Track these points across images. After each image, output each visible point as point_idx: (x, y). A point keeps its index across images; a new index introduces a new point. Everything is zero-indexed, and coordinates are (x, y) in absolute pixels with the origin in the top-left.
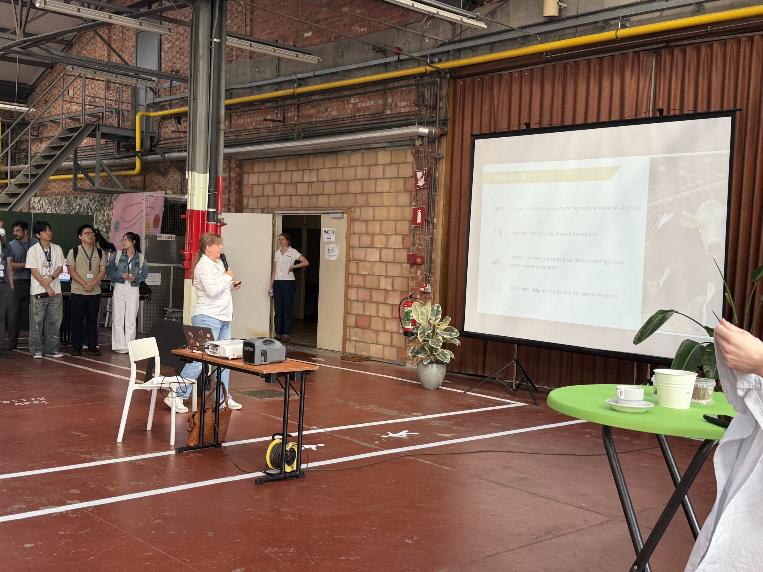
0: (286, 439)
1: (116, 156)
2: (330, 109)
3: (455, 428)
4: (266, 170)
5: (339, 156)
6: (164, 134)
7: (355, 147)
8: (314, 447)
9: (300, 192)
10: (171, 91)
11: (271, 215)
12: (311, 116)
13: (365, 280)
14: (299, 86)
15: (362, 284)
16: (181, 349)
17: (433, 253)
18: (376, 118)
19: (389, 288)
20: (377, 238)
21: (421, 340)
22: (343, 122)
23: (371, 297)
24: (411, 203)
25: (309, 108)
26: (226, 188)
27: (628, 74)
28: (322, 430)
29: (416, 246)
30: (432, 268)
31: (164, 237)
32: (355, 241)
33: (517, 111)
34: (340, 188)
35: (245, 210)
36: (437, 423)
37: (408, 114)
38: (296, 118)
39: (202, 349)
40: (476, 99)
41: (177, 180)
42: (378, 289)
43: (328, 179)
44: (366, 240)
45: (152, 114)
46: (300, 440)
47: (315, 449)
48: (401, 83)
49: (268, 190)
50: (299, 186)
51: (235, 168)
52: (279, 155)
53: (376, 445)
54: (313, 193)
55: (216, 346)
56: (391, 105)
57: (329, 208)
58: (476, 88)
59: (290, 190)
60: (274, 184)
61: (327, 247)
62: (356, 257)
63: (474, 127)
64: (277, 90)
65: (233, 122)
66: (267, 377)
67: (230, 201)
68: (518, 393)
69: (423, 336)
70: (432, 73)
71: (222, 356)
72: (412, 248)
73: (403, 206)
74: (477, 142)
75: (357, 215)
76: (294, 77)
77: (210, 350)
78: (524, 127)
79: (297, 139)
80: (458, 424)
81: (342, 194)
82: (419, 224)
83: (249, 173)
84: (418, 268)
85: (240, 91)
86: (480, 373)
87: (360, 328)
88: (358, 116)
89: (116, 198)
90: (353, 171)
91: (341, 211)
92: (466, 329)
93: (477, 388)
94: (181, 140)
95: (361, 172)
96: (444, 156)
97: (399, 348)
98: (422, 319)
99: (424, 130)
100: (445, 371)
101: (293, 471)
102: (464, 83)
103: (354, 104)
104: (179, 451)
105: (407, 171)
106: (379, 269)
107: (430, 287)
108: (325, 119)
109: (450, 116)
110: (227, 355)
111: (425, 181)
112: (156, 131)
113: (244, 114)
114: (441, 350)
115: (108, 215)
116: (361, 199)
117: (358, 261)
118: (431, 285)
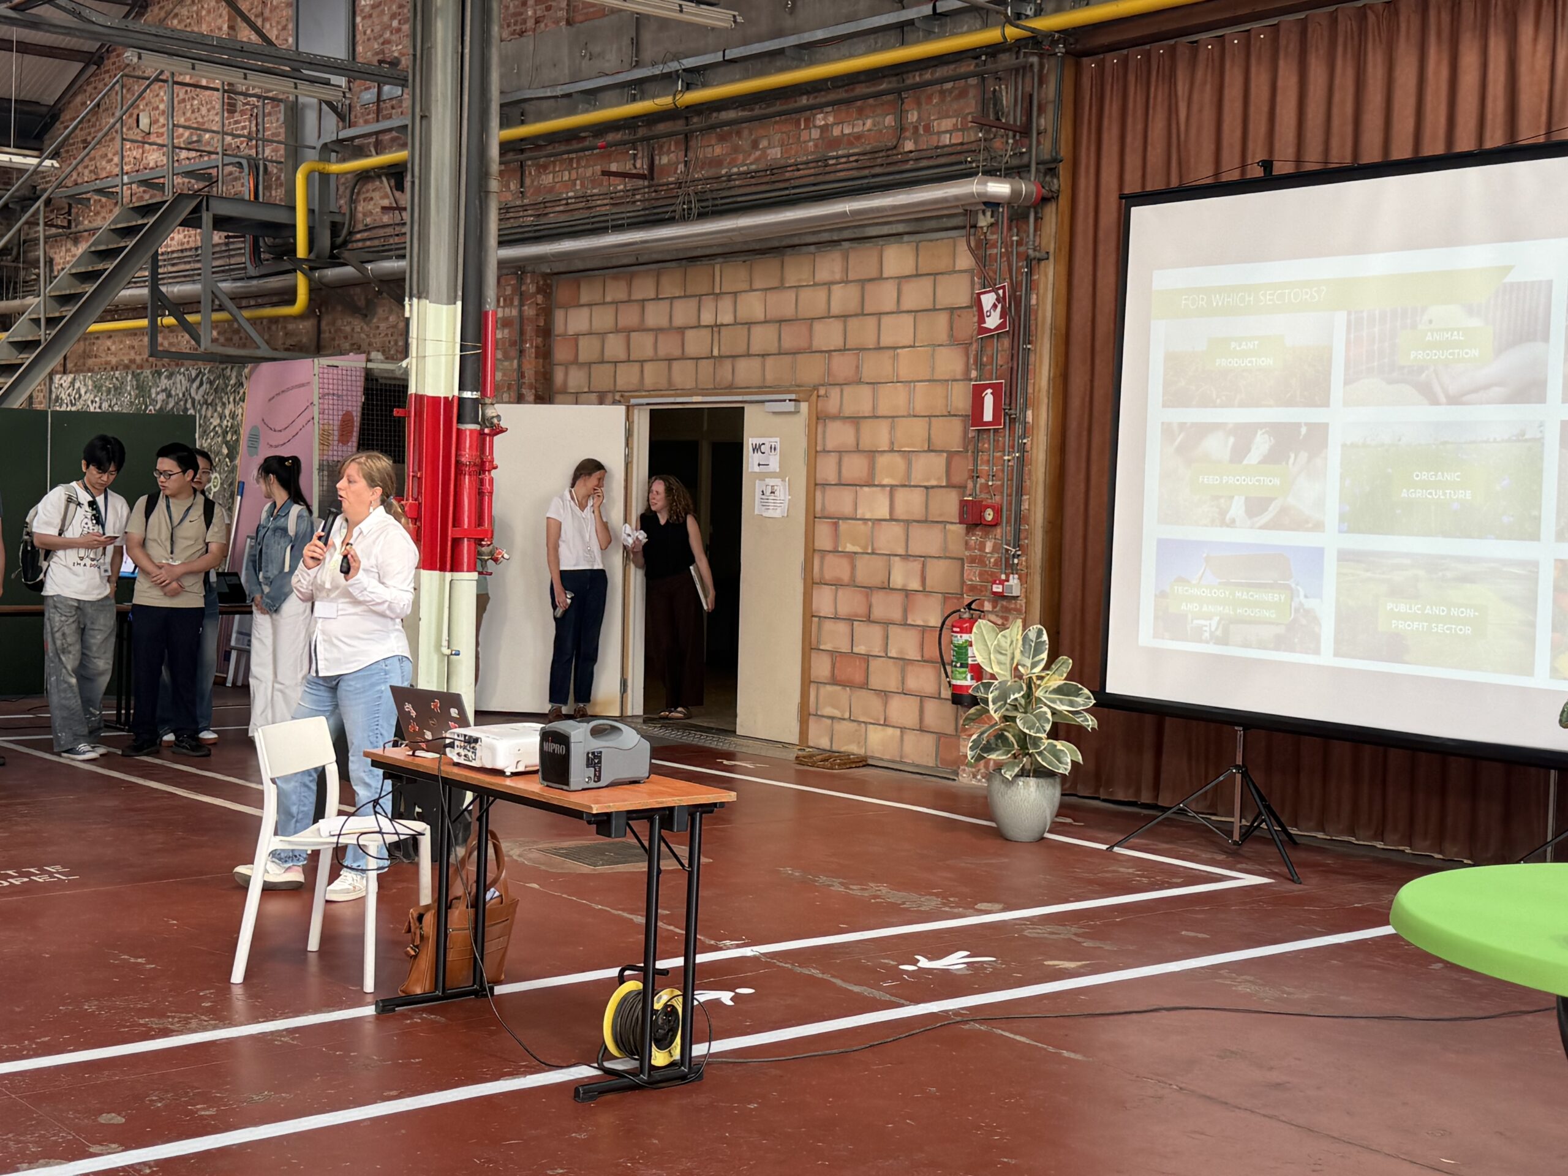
0: (652, 979)
1: (252, 271)
2: (764, 143)
3: (1088, 944)
4: (608, 299)
5: (787, 259)
6: (365, 215)
7: (826, 237)
8: (726, 997)
9: (692, 349)
10: (378, 111)
11: (621, 409)
12: (718, 162)
13: (853, 568)
14: (688, 87)
15: (846, 577)
17: (1025, 497)
18: (879, 161)
19: (915, 585)
20: (882, 461)
21: (996, 716)
22: (797, 174)
23: (870, 607)
24: (967, 371)
25: (713, 142)
26: (513, 344)
27: (1526, 30)
28: (748, 952)
29: (982, 481)
30: (1022, 536)
32: (827, 470)
33: (1238, 133)
34: (791, 338)
35: (559, 397)
36: (1041, 931)
37: (959, 148)
38: (681, 167)
39: (439, 746)
40: (1131, 105)
41: (395, 327)
42: (886, 588)
43: (761, 317)
44: (855, 467)
45: (335, 168)
46: (690, 984)
47: (731, 1003)
48: (941, 72)
49: (615, 347)
50: (690, 334)
51: (534, 295)
52: (641, 260)
53: (886, 990)
54: (722, 353)
55: (472, 741)
56: (916, 129)
57: (763, 389)
58: (1131, 78)
59: (668, 346)
60: (629, 331)
61: (759, 486)
62: (832, 508)
63: (1128, 177)
64: (634, 99)
65: (528, 181)
66: (603, 823)
67: (522, 375)
68: (1246, 849)
69: (1000, 708)
70: (1019, 43)
71: (489, 766)
72: (970, 484)
73: (947, 381)
74: (1135, 211)
75: (832, 405)
76: (674, 66)
77: (457, 750)
78: (1258, 172)
79: (685, 218)
80: (1096, 934)
81: (794, 353)
82: (988, 423)
83: (566, 307)
84: (986, 535)
85: (545, 104)
86: (1146, 798)
87: (843, 684)
88: (833, 158)
89: (251, 373)
90: (822, 294)
91: (793, 397)
92: (1113, 686)
93: (1140, 837)
94: (403, 230)
95: (843, 298)
96: (1052, 251)
97: (940, 735)
98: (999, 663)
99: (999, 188)
100: (1057, 792)
101: (672, 1064)
102: (1101, 66)
103: (825, 129)
104: (386, 1007)
105: (956, 292)
106: (890, 538)
107: (1016, 581)
108: (753, 167)
109: (1065, 152)
110: (499, 766)
111: (1003, 315)
112: (345, 209)
113: (554, 162)
114: (1046, 742)
115: (233, 416)
116: (842, 366)
117: (836, 521)
118: (1020, 578)
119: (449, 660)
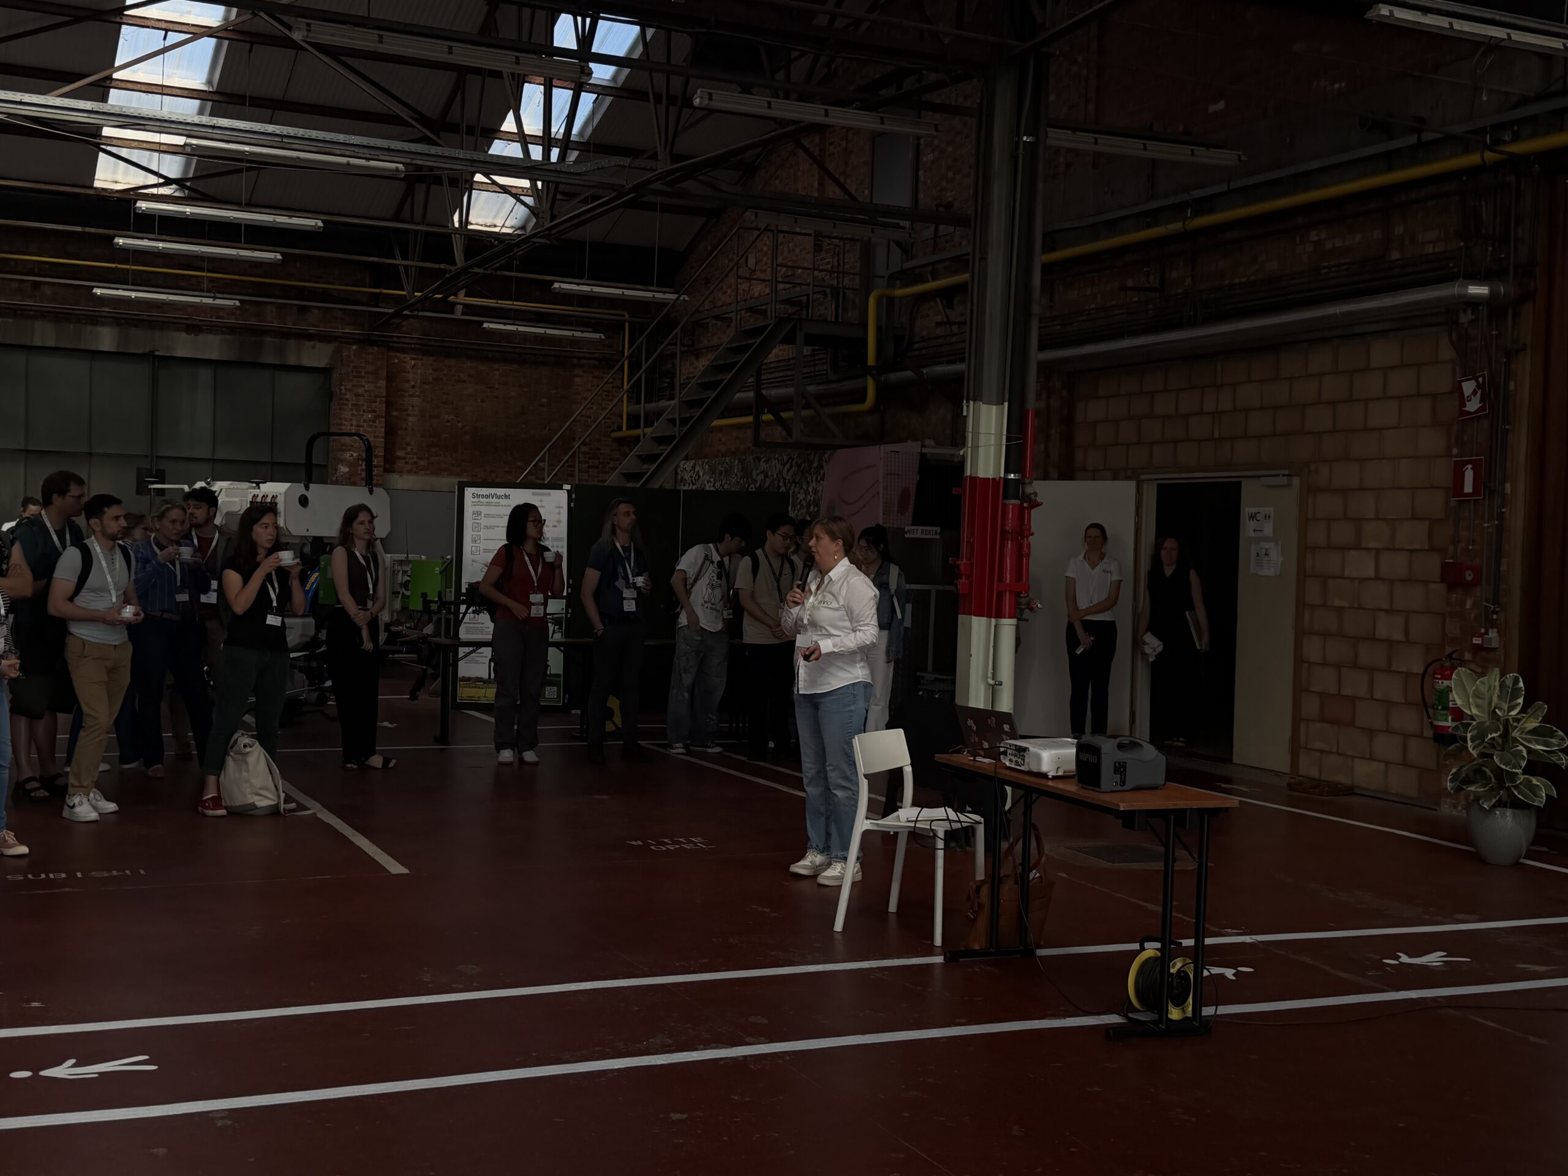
0: (1170, 950)
1: (832, 376)
2: (1263, 257)
3: (1556, 953)
4: (1123, 392)
5: (1282, 354)
6: (922, 329)
7: (1319, 335)
8: (1229, 973)
9: (1194, 433)
10: (935, 245)
11: (1132, 484)
12: (1221, 275)
13: (1341, 620)
14: (1197, 214)
15: (1334, 628)
16: (953, 752)
17: (1504, 560)
18: (1368, 269)
19: (1399, 636)
20: (1368, 527)
21: (1474, 753)
22: (1293, 282)
23: (1356, 656)
24: (1449, 449)
25: (1217, 258)
26: (1042, 430)
28: (1247, 939)
29: (1462, 545)
30: (1502, 594)
31: (918, 532)
32: (1317, 535)
34: (1285, 422)
35: (1079, 474)
36: (1515, 941)
37: (1441, 256)
38: (1188, 280)
39: (995, 754)
41: (945, 418)
42: (1372, 638)
43: (1258, 405)
44: (1342, 533)
45: (899, 292)
46: (1201, 956)
47: (1234, 978)
48: (1426, 191)
49: (1127, 432)
50: (1194, 420)
51: (1059, 390)
52: (1152, 358)
53: (1371, 978)
54: (1223, 435)
55: (1022, 750)
56: (1402, 241)
57: (1259, 466)
59: (1174, 430)
60: (1140, 418)
61: (1254, 549)
62: (1321, 569)
64: (1148, 226)
65: (1057, 297)
66: (1128, 818)
67: (1048, 456)
69: (1479, 745)
70: (1497, 166)
71: (1034, 769)
72: (1451, 548)
73: (1430, 457)
75: (1322, 479)
76: (1184, 197)
77: (1009, 757)
79: (1192, 323)
81: (1288, 435)
82: (1468, 495)
83: (1087, 399)
84: (1467, 592)
85: (1073, 233)
87: (1331, 722)
88: (1325, 268)
89: (830, 457)
90: (1313, 384)
91: (1286, 472)
94: (954, 339)
95: (1333, 387)
96: (1529, 344)
97: (1422, 770)
98: (1478, 706)
99: (1479, 290)
100: (1533, 824)
101: (1186, 1019)
103: (1318, 243)
104: (951, 957)
105: (1439, 380)
106: (1374, 595)
107: (1495, 634)
108: (1253, 278)
109: (1541, 256)
110: (1044, 769)
111: (1482, 400)
112: (906, 325)
113: (1079, 281)
114: (1522, 777)
115: (815, 492)
116: (1332, 445)
117: (1325, 579)
118: (1498, 632)
119: (994, 689)
